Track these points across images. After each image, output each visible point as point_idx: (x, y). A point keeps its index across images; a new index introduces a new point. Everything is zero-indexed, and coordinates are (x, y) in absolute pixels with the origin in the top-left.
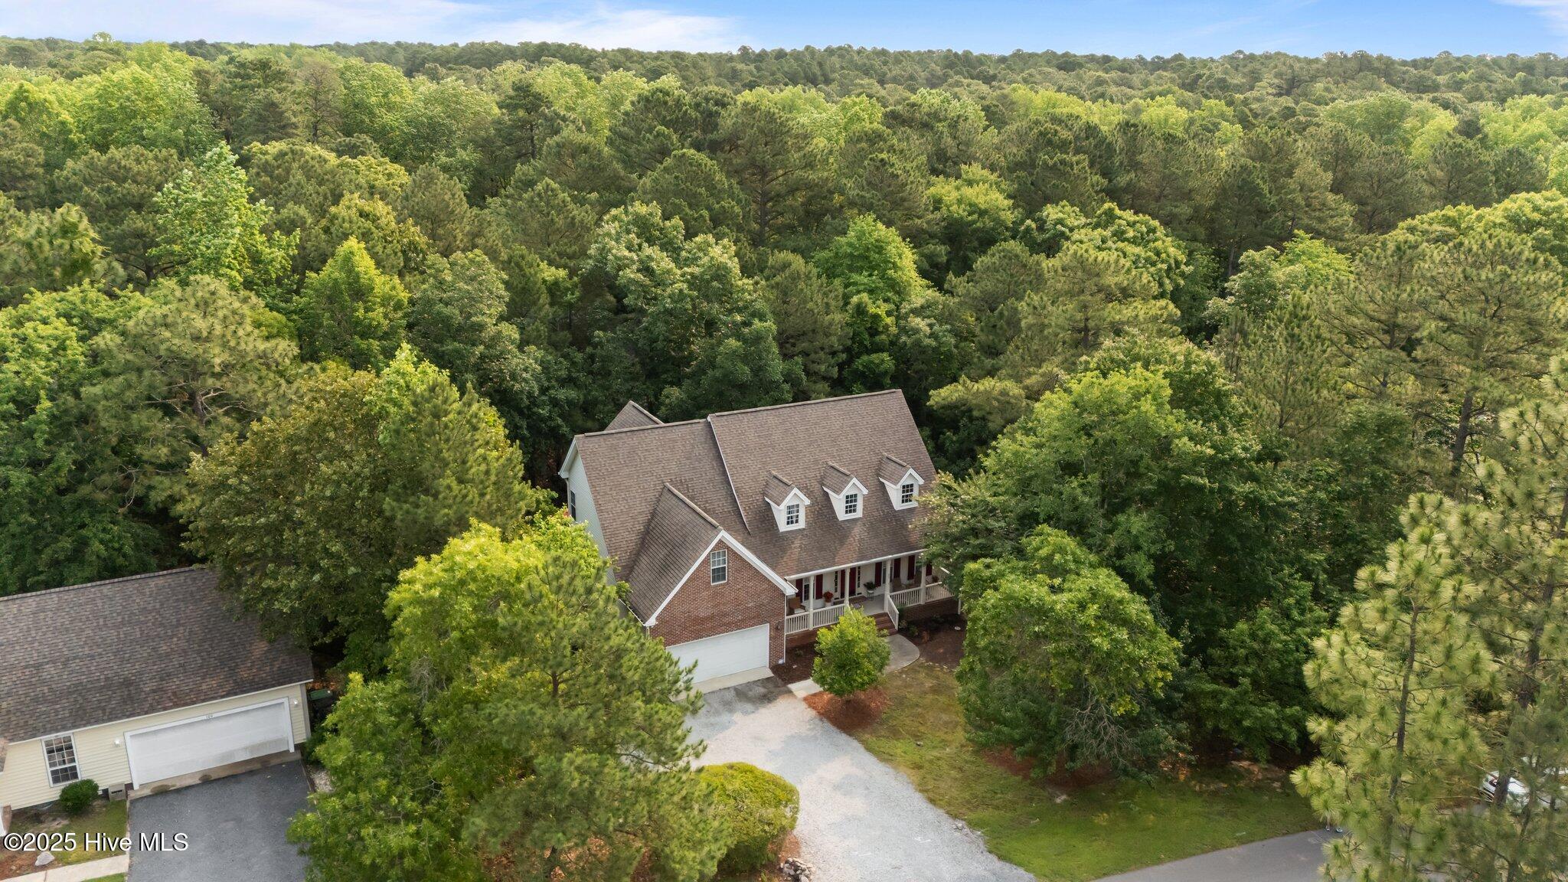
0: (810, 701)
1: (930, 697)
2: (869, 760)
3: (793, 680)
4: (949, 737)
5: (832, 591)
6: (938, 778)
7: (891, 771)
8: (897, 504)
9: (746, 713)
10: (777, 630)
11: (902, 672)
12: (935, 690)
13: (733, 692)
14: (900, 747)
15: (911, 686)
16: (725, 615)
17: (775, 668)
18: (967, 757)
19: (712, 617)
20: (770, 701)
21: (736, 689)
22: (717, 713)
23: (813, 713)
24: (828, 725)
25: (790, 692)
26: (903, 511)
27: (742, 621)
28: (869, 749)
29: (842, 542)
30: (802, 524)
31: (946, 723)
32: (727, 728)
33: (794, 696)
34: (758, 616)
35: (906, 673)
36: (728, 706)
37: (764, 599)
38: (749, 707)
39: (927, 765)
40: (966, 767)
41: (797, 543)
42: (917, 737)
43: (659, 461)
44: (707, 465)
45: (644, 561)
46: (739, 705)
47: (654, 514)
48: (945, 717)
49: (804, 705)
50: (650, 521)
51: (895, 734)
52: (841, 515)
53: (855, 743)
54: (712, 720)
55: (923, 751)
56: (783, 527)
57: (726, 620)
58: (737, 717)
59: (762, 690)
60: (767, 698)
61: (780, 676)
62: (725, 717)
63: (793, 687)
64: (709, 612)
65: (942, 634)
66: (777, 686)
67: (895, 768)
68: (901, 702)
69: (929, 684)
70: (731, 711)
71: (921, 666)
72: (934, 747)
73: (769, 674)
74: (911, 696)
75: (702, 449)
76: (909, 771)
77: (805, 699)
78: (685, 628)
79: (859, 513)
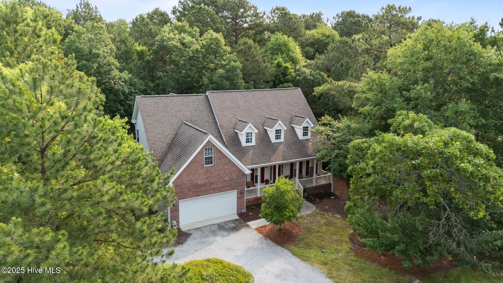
0: (259, 230)
1: (325, 228)
2: (295, 260)
3: (249, 220)
4: (340, 248)
5: (269, 179)
6: (338, 270)
7: (309, 266)
8: (301, 136)
9: (223, 236)
10: (241, 194)
11: (308, 216)
12: (326, 224)
13: (217, 226)
14: (313, 253)
15: (313, 222)
16: (212, 184)
17: (240, 215)
18: (353, 258)
19: (205, 185)
20: (237, 230)
21: (218, 225)
22: (207, 236)
23: (261, 236)
24: (269, 242)
25: (248, 226)
26: (303, 140)
27: (222, 187)
28: (294, 254)
29: (274, 153)
30: (253, 143)
31: (336, 241)
32: (212, 244)
33: (251, 228)
34: (231, 185)
35: (310, 216)
36: (213, 233)
37: (234, 176)
38: (225, 233)
39: (330, 262)
40: (353, 263)
41: (251, 152)
42: (321, 248)
43: (180, 111)
44: (206, 114)
45: (170, 156)
46: (219, 232)
47: (176, 135)
48: (335, 238)
49: (256, 232)
50: (174, 138)
51: (308, 246)
52: (273, 140)
53: (286, 251)
54: (204, 240)
55: (326, 255)
56: (244, 143)
57: (213, 186)
58: (218, 238)
59: (233, 225)
60: (235, 229)
61: (242, 218)
62: (211, 238)
63: (249, 223)
64: (203, 182)
65: (325, 200)
66: (241, 223)
67: (311, 264)
68: (309, 230)
69: (323, 221)
70: (215, 235)
71: (317, 213)
72: (332, 253)
73: (237, 217)
74: (315, 227)
75: (203, 107)
76: (320, 266)
77: (256, 229)
78: (190, 190)
79: (282, 140)
